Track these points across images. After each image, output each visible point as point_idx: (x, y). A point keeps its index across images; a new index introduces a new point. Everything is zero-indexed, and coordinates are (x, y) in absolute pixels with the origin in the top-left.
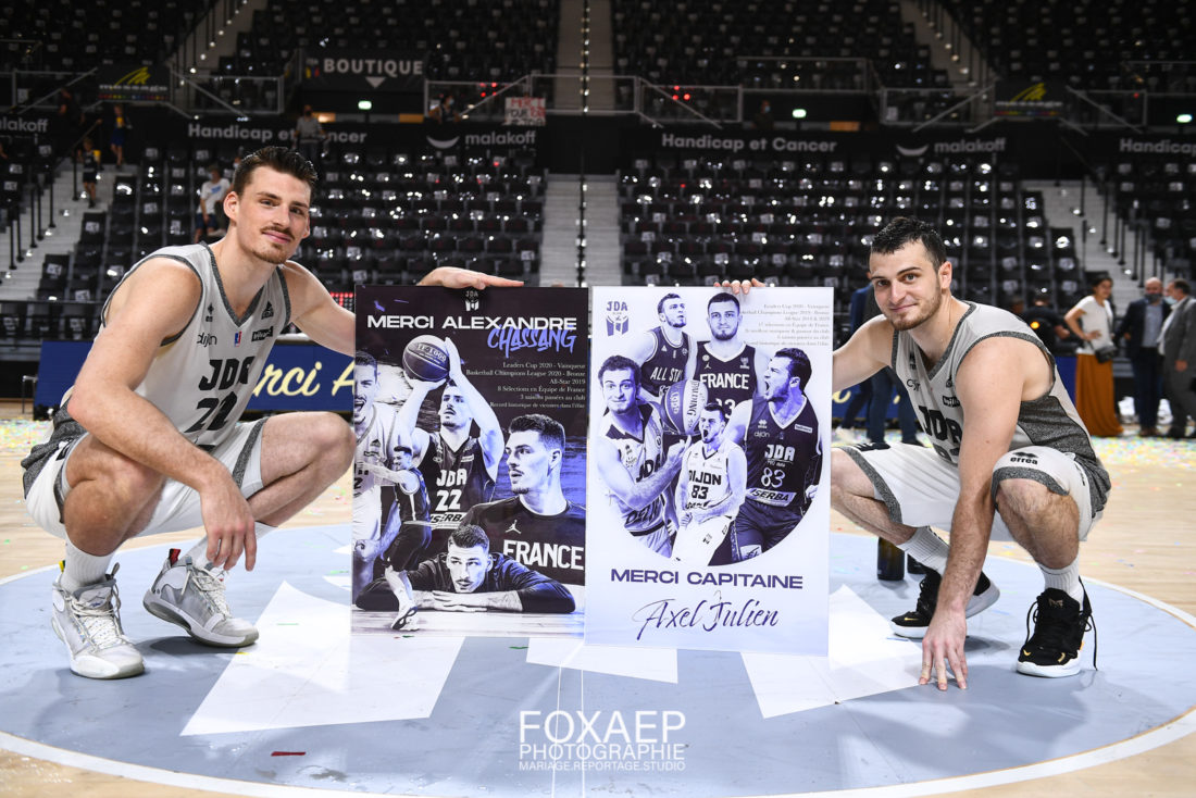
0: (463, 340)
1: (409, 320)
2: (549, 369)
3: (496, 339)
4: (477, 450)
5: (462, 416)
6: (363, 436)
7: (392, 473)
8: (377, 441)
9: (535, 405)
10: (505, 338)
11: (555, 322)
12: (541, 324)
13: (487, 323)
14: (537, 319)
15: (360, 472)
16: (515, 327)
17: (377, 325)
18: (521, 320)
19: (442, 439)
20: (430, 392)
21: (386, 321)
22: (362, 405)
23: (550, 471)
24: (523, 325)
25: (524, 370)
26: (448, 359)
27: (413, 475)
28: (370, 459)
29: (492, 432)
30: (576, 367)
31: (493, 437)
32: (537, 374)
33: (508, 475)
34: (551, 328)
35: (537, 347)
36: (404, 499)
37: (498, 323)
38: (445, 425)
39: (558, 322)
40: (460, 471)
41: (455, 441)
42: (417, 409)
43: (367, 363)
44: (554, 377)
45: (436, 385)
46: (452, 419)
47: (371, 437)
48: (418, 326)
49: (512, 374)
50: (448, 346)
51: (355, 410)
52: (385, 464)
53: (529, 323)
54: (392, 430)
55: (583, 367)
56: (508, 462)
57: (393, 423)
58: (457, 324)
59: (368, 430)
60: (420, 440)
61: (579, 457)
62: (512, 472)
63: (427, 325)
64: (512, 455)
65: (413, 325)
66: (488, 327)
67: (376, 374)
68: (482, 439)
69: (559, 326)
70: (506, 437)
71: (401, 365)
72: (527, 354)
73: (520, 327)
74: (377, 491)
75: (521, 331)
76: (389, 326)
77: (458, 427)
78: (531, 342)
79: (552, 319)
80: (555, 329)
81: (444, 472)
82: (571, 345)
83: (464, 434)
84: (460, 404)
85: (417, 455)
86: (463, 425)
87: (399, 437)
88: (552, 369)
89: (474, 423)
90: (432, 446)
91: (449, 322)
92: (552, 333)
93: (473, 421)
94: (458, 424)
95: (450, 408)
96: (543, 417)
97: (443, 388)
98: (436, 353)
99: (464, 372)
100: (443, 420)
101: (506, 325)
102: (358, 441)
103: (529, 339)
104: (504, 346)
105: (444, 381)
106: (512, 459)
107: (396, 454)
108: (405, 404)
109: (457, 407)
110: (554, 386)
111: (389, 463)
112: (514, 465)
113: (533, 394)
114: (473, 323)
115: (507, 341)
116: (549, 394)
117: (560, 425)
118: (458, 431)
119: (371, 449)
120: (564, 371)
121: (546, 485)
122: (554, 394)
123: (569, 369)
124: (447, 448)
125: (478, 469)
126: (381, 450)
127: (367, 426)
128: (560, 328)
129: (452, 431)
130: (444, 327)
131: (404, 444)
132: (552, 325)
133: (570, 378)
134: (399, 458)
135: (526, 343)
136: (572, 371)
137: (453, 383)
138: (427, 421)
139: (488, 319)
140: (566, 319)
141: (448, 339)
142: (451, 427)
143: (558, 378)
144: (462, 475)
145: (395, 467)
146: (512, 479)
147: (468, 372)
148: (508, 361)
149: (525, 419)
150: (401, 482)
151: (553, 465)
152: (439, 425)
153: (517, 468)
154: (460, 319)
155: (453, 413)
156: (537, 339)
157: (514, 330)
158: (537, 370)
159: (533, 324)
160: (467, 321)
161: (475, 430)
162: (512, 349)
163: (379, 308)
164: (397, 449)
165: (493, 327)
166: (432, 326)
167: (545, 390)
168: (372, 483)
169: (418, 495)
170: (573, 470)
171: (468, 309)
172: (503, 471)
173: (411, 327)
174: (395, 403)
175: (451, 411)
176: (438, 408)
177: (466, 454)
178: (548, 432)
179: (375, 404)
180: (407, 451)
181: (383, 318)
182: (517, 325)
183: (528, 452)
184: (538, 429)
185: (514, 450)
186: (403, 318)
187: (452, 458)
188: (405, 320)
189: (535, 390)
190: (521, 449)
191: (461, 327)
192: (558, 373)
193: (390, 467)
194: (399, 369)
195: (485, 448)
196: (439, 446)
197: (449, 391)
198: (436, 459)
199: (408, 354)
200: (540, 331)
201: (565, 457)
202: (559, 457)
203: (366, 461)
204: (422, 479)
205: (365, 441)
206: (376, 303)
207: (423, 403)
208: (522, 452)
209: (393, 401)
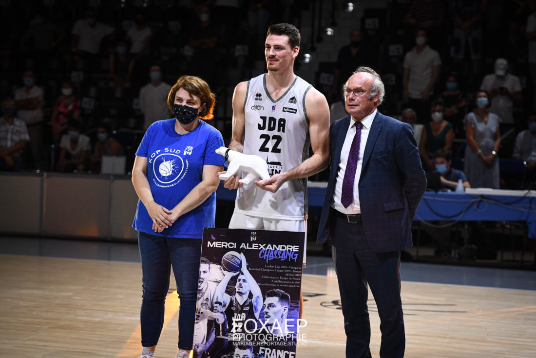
0: (247, 253)
1: (225, 244)
2: (285, 269)
3: (263, 254)
4: (251, 305)
5: (246, 289)
6: (202, 296)
7: (213, 314)
8: (207, 299)
9: (278, 285)
10: (267, 254)
12: (283, 248)
13: (259, 247)
14: (281, 246)
15: (199, 313)
16: (272, 249)
17: (211, 246)
18: (274, 246)
19: (236, 299)
20: (232, 277)
21: (216, 244)
22: (202, 282)
23: (282, 316)
25: (274, 269)
26: (241, 262)
27: (222, 315)
28: (204, 306)
29: (258, 297)
30: (297, 268)
31: (258, 299)
32: (280, 271)
33: (264, 317)
35: (281, 258)
36: (217, 325)
37: (264, 247)
38: (238, 292)
39: (291, 247)
40: (243, 314)
41: (241, 300)
42: (226, 285)
43: (206, 263)
44: (287, 273)
45: (235, 274)
46: (241, 290)
47: (205, 296)
48: (229, 247)
49: (268, 270)
50: (242, 257)
51: (199, 284)
52: (210, 309)
53: (278, 247)
54: (214, 294)
55: (300, 268)
56: (264, 311)
57: (215, 291)
58: (246, 247)
59: (204, 293)
60: (227, 299)
61: (296, 310)
62: (265, 316)
63: (233, 247)
64: (266, 307)
65: (227, 246)
66: (260, 249)
67: (209, 268)
68: (253, 300)
70: (264, 299)
71: (220, 264)
72: (276, 262)
73: (274, 249)
74: (206, 321)
75: (274, 251)
76: (217, 247)
77: (243, 294)
78: (278, 256)
79: (288, 246)
80: (289, 251)
81: (235, 314)
82: (296, 258)
83: (246, 297)
84: (245, 283)
85: (224, 306)
86: (246, 293)
87: (217, 297)
88: (286, 269)
89: (250, 292)
90: (231, 302)
91: (243, 246)
92: (288, 253)
93: (250, 291)
94: (243, 292)
95: (240, 285)
96: (281, 291)
97: (238, 275)
98: (236, 259)
99: (248, 269)
100: (237, 290)
101: (268, 248)
102: (199, 299)
103: (277, 255)
104: (266, 257)
105: (239, 272)
106: (266, 310)
107: (215, 305)
108: (221, 282)
109: (243, 284)
110: (287, 277)
111: (212, 309)
112: (267, 313)
113: (278, 280)
114: (253, 246)
115: (268, 255)
116: (284, 280)
117: (288, 295)
118: (243, 296)
119: (204, 302)
120: (292, 270)
122: (287, 280)
123: (293, 269)
124: (238, 303)
125: (250, 314)
126: (209, 303)
127: (204, 291)
128: (291, 250)
129: (240, 295)
130: (240, 248)
131: (219, 301)
132: (288, 249)
133: (295, 273)
134: (216, 307)
135: (276, 257)
136: (295, 270)
137: (242, 274)
138: (230, 290)
139: (260, 245)
140: (294, 246)
141: (242, 253)
142: (241, 294)
143: (289, 273)
144: (244, 316)
145: (214, 311)
146: (265, 318)
147: (250, 269)
148: (267, 265)
149: (273, 291)
150: (216, 318)
151: (284, 313)
152: (235, 292)
153: (268, 314)
154: (248, 244)
155: (242, 287)
156: (281, 255)
157: (271, 250)
158: (280, 269)
159: (279, 248)
160: (251, 246)
161: (251, 296)
162: (270, 259)
163: (214, 238)
164: (216, 303)
165: (262, 249)
166: (235, 247)
167: (283, 278)
168: (203, 318)
169: (224, 325)
170: (293, 316)
171: (252, 240)
173: (226, 247)
174: (217, 282)
175: (241, 287)
176: (235, 285)
177: (246, 306)
178: (283, 298)
179: (208, 282)
180: (220, 304)
181: (214, 243)
182: (272, 248)
183: (273, 307)
184: (278, 296)
185: (267, 306)
186: (223, 243)
187: (240, 308)
188: (224, 244)
189: (278, 278)
190: (270, 305)
191: (248, 248)
192: (289, 271)
193: (212, 311)
194: (219, 266)
195: (254, 304)
196: (234, 302)
197: (241, 277)
198: (233, 308)
199: (224, 260)
200: (283, 251)
201: (290, 310)
202: (287, 309)
203: (202, 308)
204: (226, 317)
205: (202, 298)
206: (212, 236)
207: (229, 282)
208: (271, 307)
209: (216, 280)
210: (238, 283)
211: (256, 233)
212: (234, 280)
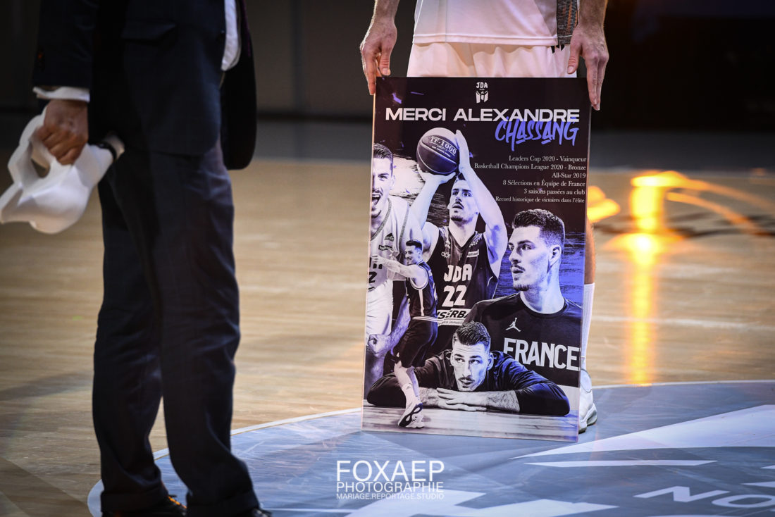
0: (470, 131)
1: (423, 113)
2: (552, 163)
3: (503, 132)
4: (482, 246)
5: (470, 210)
6: (379, 230)
7: (404, 267)
8: (390, 235)
9: (538, 200)
10: (511, 131)
11: (559, 114)
12: (546, 115)
13: (495, 115)
14: (542, 111)
15: (375, 266)
16: (522, 120)
17: (394, 118)
18: (527, 111)
19: (450, 234)
20: (441, 186)
21: (403, 114)
22: (378, 199)
23: (549, 268)
24: (529, 117)
25: (528, 163)
26: (458, 152)
27: (422, 270)
28: (384, 253)
29: (496, 227)
30: (578, 160)
31: (497, 232)
32: (541, 168)
33: (510, 271)
34: (555, 120)
35: (542, 140)
36: (414, 293)
37: (505, 115)
38: (454, 219)
39: (562, 114)
40: (466, 266)
41: (460, 236)
42: (428, 203)
43: (384, 156)
44: (556, 171)
45: (446, 179)
46: (460, 214)
47: (386, 230)
48: (431, 118)
49: (516, 167)
50: (459, 138)
51: (373, 204)
52: (398, 258)
53: (534, 114)
54: (405, 223)
55: (584, 160)
56: (510, 258)
57: (406, 217)
58: (467, 116)
59: (383, 224)
60: (430, 234)
61: (578, 253)
62: (514, 268)
63: (440, 117)
64: (515, 250)
65: (427, 117)
66: (496, 120)
67: (392, 167)
68: (487, 234)
69: (562, 118)
70: (510, 232)
71: (415, 158)
72: (533, 147)
73: (526, 120)
74: (389, 285)
75: (527, 123)
76: (405, 119)
77: (465, 222)
78: (535, 135)
79: (556, 111)
80: (559, 121)
81: (451, 267)
82: (573, 137)
83: (470, 228)
84: (468, 198)
85: (427, 250)
86: (470, 220)
87: (411, 231)
88: (555, 163)
89: (480, 217)
90: (441, 240)
91: (460, 114)
92: (556, 125)
93: (480, 215)
94: (465, 217)
95: (459, 201)
96: (544, 212)
97: (452, 181)
98: (447, 146)
99: (472, 166)
100: (452, 214)
101: (513, 117)
102: (373, 235)
103: (534, 131)
104: (510, 138)
105: (454, 174)
106: (514, 255)
107: (408, 249)
108: (418, 198)
109: (465, 201)
110: (556, 180)
111: (401, 258)
112: (516, 262)
113: (536, 188)
114: (482, 115)
115: (513, 134)
116: (551, 188)
117: (561, 221)
118: (466, 226)
119: (385, 243)
120: (566, 164)
121: (545, 282)
122: (556, 188)
123: (571, 163)
124: (454, 243)
125: (482, 265)
126: (394, 244)
127: (382, 219)
128: (564, 120)
129: (459, 225)
130: (455, 119)
131: (417, 238)
132: (556, 117)
133: (572, 172)
134: (410, 252)
135: (531, 136)
136: (573, 165)
137: (462, 177)
138: (437, 216)
139: (496, 111)
140: (569, 111)
141: (458, 132)
142: (459, 221)
143: (560, 172)
144: (468, 270)
145: (406, 261)
146: (514, 275)
147: (476, 165)
148: (514, 155)
149: (528, 214)
150: (411, 276)
151: (553, 261)
152: (448, 219)
153: (519, 264)
154: (470, 110)
155: (461, 207)
156: (541, 132)
157: (520, 122)
158: (542, 163)
159: (538, 117)
160: (476, 114)
161: (481, 225)
162: (518, 142)
163: (397, 100)
164: (409, 244)
165: (501, 119)
166: (444, 119)
167: (548, 184)
168: (384, 278)
169: (427, 290)
170: (572, 267)
171: (478, 101)
172: (505, 267)
173: (425, 119)
174: (408, 197)
175: (459, 206)
176: (448, 202)
177: (473, 249)
178: (549, 227)
179: (390, 198)
180: (418, 245)
181: (400, 110)
182: (523, 118)
183: (530, 248)
184: (540, 224)
185: (516, 246)
186: (418, 110)
187: (459, 254)
188: (420, 113)
189: (538, 184)
190: (523, 245)
191: (471, 119)
192: (561, 167)
193: (402, 262)
194: (412, 163)
195: (490, 243)
196: (448, 241)
197: (458, 185)
198: (446, 255)
199: (422, 147)
200: (545, 123)
201: (564, 253)
202: (559, 253)
203: (381, 255)
204: (431, 274)
205: (379, 235)
206: (394, 95)
207: (434, 197)
208: (524, 248)
209: (406, 194)
210: (453, 199)
211: (486, 85)
212: (444, 192)
